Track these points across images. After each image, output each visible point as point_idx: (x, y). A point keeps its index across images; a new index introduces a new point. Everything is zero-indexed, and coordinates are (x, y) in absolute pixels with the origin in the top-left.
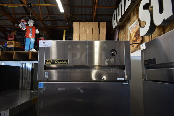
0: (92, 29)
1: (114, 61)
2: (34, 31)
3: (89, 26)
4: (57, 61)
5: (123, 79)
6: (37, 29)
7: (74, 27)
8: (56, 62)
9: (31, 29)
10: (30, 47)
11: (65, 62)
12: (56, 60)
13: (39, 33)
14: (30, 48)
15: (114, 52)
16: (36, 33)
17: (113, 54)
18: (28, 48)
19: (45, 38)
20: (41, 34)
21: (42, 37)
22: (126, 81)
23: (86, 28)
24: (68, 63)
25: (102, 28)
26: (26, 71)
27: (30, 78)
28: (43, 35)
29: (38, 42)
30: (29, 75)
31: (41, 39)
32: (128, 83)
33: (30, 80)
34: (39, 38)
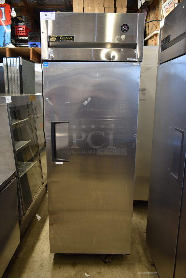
0: (104, 8)
1: (125, 38)
2: (8, 13)
3: (99, 4)
4: (62, 38)
5: (134, 60)
6: (13, 9)
7: (74, 6)
8: (60, 39)
9: (3, 9)
10: (4, 41)
11: (71, 38)
12: (60, 36)
13: (17, 16)
14: (5, 43)
15: (126, 28)
16: (12, 15)
17: (125, 30)
18: (3, 43)
19: (27, 26)
20: (20, 18)
21: (22, 24)
22: (137, 62)
23: (94, 7)
24: (74, 40)
25: (120, 8)
26: (12, 69)
27: (19, 78)
28: (24, 21)
29: (16, 32)
30: (16, 75)
31: (21, 26)
32: (138, 64)
33: (19, 82)
34: (17, 25)
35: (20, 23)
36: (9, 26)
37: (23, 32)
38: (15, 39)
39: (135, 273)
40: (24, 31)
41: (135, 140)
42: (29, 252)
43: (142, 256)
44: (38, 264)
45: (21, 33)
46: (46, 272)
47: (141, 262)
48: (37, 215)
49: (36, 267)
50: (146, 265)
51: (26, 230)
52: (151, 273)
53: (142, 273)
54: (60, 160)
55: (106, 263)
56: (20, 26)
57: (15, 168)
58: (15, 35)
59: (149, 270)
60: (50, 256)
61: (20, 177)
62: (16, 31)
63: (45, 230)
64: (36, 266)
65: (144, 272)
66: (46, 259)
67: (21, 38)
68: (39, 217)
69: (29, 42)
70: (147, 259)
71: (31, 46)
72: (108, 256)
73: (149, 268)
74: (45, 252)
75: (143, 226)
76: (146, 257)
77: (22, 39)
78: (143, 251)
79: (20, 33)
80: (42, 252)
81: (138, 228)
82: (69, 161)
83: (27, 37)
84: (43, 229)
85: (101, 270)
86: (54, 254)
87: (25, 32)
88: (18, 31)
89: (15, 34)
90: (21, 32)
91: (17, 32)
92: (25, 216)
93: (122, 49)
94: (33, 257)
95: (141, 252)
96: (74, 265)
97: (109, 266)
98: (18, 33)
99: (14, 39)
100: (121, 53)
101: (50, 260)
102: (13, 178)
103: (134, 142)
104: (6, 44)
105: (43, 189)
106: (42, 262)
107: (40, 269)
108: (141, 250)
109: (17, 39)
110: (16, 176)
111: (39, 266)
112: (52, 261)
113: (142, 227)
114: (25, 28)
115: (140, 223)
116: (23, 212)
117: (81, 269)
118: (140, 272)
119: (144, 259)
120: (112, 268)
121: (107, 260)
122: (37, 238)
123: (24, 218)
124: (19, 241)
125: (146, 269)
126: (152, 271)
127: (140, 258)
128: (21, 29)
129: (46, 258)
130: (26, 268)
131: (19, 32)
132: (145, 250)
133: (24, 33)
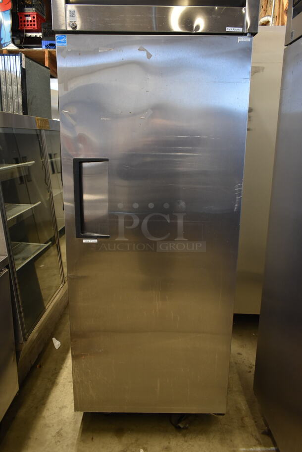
5: (240, 30)
10: (1, 39)
14: (2, 42)
19: (40, 13)
21: (31, 9)
22: (246, 34)
26: (8, 76)
27: (20, 94)
28: (34, 3)
29: (20, 24)
30: (15, 87)
31: (29, 14)
32: (249, 40)
33: (20, 100)
34: (22, 11)
35: (27, 7)
36: (9, 12)
37: (33, 23)
38: (20, 36)
39: (235, 449)
40: (34, 21)
41: (240, 195)
42: (37, 408)
43: (246, 416)
44: (53, 431)
45: (30, 26)
46: (67, 446)
47: (244, 427)
48: (54, 339)
49: (49, 437)
50: (254, 434)
51: (33, 368)
52: (264, 449)
53: (248, 450)
54: (92, 234)
55: (178, 429)
56: (27, 14)
57: (6, 251)
58: (19, 29)
59: (260, 444)
60: (75, 415)
61: (17, 270)
62: (21, 22)
63: (68, 366)
64: (50, 434)
65: (251, 446)
66: (67, 420)
67: (29, 34)
68: (57, 343)
69: (42, 41)
70: (256, 422)
71: (47, 47)
72: (182, 417)
73: (260, 440)
74: (66, 407)
75: (245, 359)
76: (254, 418)
77: (30, 36)
78: (247, 406)
79: (28, 25)
80: (61, 409)
81: (236, 363)
82: (108, 237)
83: (40, 32)
84: (65, 365)
85: (171, 443)
86: (82, 413)
87: (36, 23)
88: (24, 21)
89: (19, 26)
90: (29, 23)
91: (23, 23)
92: (28, 342)
93: (216, 8)
94: (44, 417)
95: (244, 408)
96: (119, 432)
97: (184, 436)
98: (25, 25)
99: (18, 36)
100: (214, 16)
101: (76, 423)
102: (2, 271)
103: (237, 200)
104: (4, 44)
105: (64, 292)
106: (60, 427)
107: (57, 440)
108: (243, 405)
109: (22, 35)
110: (7, 267)
111: (54, 434)
112: (79, 424)
113: (243, 362)
114: (35, 16)
115: (239, 354)
116: (24, 335)
117: (133, 441)
118: (243, 446)
119: (249, 421)
120: (191, 438)
121: (181, 425)
122: (53, 381)
123: (25, 346)
124: (17, 388)
125: (254, 441)
126: (265, 446)
127: (242, 419)
128: (30, 19)
129: (68, 418)
130: (30, 438)
131: (26, 23)
132: (250, 404)
133: (34, 25)
